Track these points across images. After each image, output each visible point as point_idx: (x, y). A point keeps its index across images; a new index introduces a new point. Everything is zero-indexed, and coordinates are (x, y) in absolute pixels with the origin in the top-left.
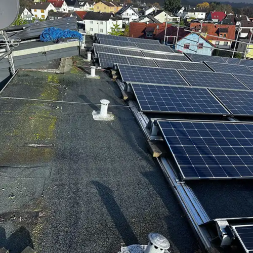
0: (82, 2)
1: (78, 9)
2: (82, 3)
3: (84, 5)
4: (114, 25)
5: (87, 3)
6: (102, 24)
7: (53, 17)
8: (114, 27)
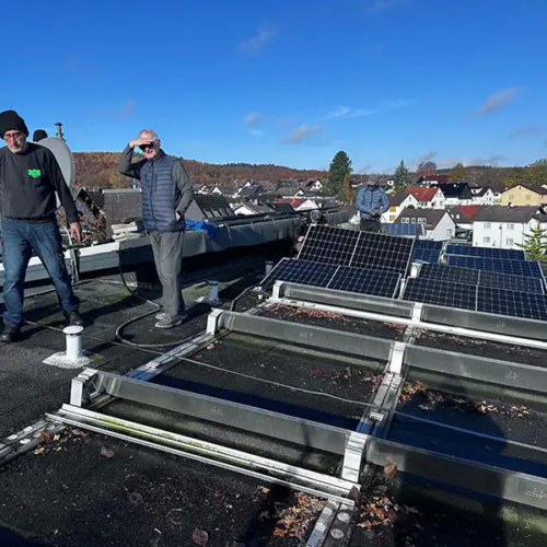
0: (478, 188)
1: (464, 202)
2: (478, 191)
3: (481, 195)
4: (532, 230)
5: (489, 191)
6: (512, 228)
7: (408, 219)
8: (532, 234)
